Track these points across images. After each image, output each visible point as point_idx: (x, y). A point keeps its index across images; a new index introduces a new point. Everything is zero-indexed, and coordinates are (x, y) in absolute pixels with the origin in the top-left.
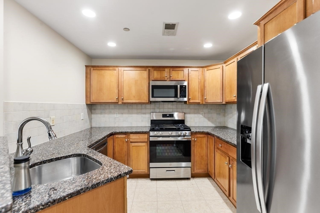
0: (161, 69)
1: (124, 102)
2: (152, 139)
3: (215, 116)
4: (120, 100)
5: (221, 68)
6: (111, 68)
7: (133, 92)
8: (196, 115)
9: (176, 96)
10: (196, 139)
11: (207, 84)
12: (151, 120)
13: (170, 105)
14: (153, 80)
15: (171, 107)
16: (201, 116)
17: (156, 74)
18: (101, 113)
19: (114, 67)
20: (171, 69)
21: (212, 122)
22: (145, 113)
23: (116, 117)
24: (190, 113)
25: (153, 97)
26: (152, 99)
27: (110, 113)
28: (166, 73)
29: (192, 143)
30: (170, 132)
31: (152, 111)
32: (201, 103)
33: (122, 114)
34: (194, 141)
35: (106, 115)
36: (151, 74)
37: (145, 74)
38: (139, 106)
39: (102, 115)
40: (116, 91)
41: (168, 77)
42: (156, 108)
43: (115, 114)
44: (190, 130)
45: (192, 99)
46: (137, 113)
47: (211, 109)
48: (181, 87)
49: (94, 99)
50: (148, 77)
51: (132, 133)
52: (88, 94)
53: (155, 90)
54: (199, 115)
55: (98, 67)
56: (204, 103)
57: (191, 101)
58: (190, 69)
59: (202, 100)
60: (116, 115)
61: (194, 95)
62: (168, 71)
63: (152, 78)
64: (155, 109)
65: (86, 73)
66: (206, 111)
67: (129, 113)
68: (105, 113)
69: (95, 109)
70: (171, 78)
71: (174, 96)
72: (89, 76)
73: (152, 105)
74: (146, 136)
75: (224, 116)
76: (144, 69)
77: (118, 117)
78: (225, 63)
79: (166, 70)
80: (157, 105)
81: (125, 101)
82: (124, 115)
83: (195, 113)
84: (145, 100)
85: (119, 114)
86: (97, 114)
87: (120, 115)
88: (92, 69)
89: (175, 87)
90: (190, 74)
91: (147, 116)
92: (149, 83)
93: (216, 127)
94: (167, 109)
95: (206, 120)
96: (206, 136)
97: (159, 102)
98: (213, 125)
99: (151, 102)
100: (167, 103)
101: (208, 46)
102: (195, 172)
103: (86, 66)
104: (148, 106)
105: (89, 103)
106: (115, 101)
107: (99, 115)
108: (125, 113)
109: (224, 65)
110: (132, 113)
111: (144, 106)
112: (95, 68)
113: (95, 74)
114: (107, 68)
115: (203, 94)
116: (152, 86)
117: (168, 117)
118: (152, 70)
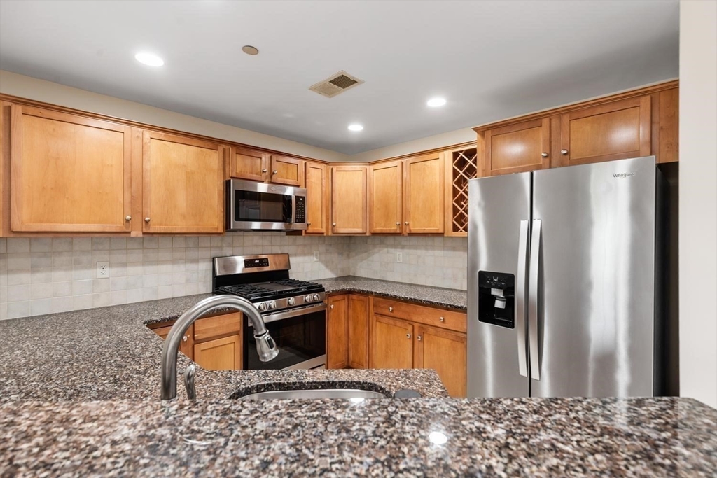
0: (254, 153)
1: (151, 231)
3: (335, 257)
4: (138, 224)
5: (364, 171)
6: (102, 123)
7: (182, 201)
8: (307, 258)
9: (287, 218)
10: (332, 306)
11: (337, 199)
12: (213, 277)
14: (234, 178)
15: (260, 242)
16: (315, 259)
17: (241, 165)
19: (116, 120)
20: (274, 158)
21: (332, 270)
23: (99, 275)
24: (296, 255)
27: (77, 265)
28: (263, 165)
29: (327, 316)
32: (325, 235)
33: (124, 265)
34: (329, 310)
35: (58, 275)
36: (228, 160)
37: (213, 158)
38: (180, 242)
39: (40, 276)
41: (268, 173)
42: (224, 245)
43: (95, 266)
44: (322, 290)
45: (313, 226)
46: (174, 261)
47: (330, 245)
48: (297, 198)
49: (24, 220)
50: (221, 168)
53: (241, 202)
54: (312, 257)
55: (47, 106)
56: (330, 234)
57: (310, 230)
58: (308, 164)
59: (328, 229)
60: (99, 270)
61: (316, 218)
62: (268, 159)
64: (221, 248)
66: (322, 248)
67: (145, 262)
68: (51, 267)
70: (274, 176)
71: (280, 218)
74: (237, 317)
75: (348, 257)
76: (211, 145)
77: (107, 276)
78: (371, 164)
79: (264, 156)
81: (153, 229)
82: (131, 270)
83: (304, 254)
84: (213, 228)
85: (111, 266)
87: (114, 270)
88: (18, 109)
89: (286, 200)
90: (308, 175)
91: (201, 267)
92: (227, 184)
93: (337, 279)
95: (323, 267)
96: (346, 296)
98: (334, 276)
101: (356, 129)
106: (117, 225)
107: (25, 277)
108: (134, 264)
109: (370, 168)
110: (158, 262)
111: (192, 240)
112: (31, 110)
115: (330, 217)
116: (237, 192)
117: (257, 265)
118: (232, 151)
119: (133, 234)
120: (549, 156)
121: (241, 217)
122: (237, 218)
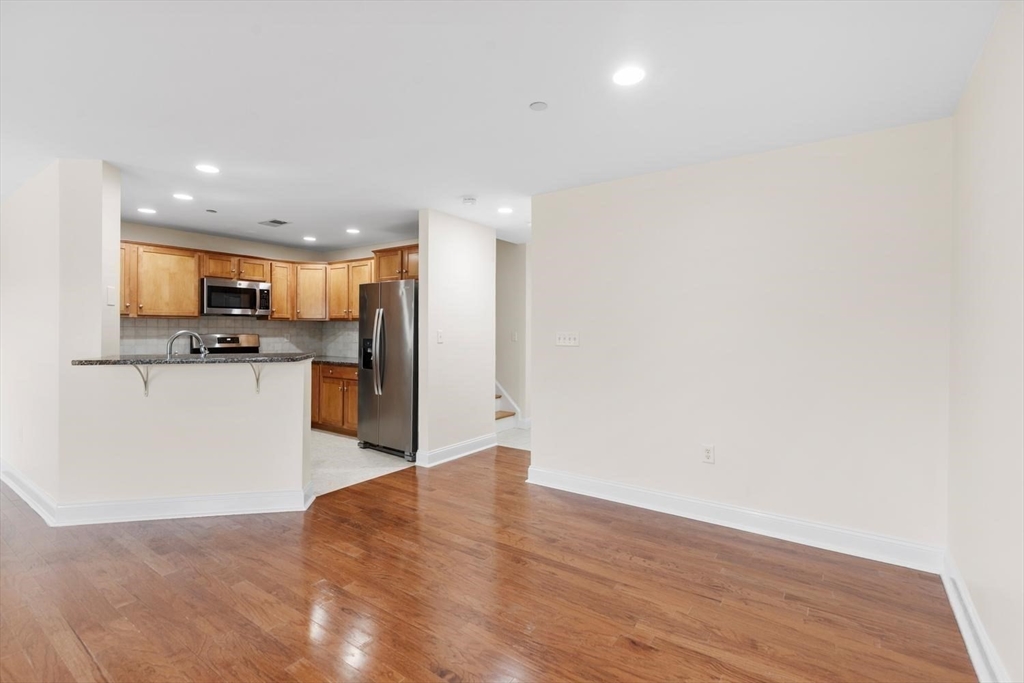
0: (224, 258)
1: (144, 314)
3: (307, 339)
4: (135, 308)
5: (324, 269)
7: (166, 293)
8: (277, 339)
9: (252, 306)
11: (301, 291)
13: (229, 321)
14: (207, 277)
15: (233, 325)
16: (286, 340)
17: (212, 267)
20: (242, 260)
21: (302, 349)
24: (266, 336)
26: (206, 310)
28: (232, 266)
32: (291, 320)
36: (203, 264)
37: (191, 263)
38: (164, 322)
40: (125, 291)
41: (236, 272)
42: (200, 326)
45: (278, 313)
47: (301, 329)
48: (262, 291)
50: (197, 269)
53: (213, 294)
54: (282, 338)
56: (295, 319)
57: (276, 315)
58: (274, 264)
59: (292, 315)
61: (280, 305)
62: (237, 262)
63: (205, 271)
64: (197, 328)
66: (293, 331)
70: (242, 275)
71: (248, 306)
73: (193, 322)
75: (321, 339)
76: (189, 253)
78: (330, 264)
79: (233, 260)
80: (203, 321)
81: (145, 312)
83: (275, 336)
84: (192, 311)
89: (251, 292)
90: (273, 272)
91: (184, 341)
92: (201, 281)
94: (225, 329)
95: (293, 347)
99: (203, 315)
100: (225, 317)
101: (310, 239)
104: (184, 322)
109: (329, 267)
110: (146, 337)
111: (173, 323)
115: (294, 305)
116: (209, 287)
117: (229, 342)
118: (206, 257)
119: (131, 316)
120: (401, 272)
121: (213, 304)
122: (209, 306)
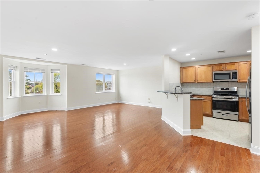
0: (220, 65)
2: (213, 99)
4: (196, 81)
6: (192, 67)
7: (203, 77)
10: (242, 101)
12: (214, 91)
13: (226, 83)
14: (215, 71)
17: (216, 68)
18: (186, 87)
19: (193, 66)
20: (227, 64)
22: (210, 88)
25: (214, 79)
26: (214, 80)
27: (191, 87)
28: (223, 67)
29: (240, 103)
30: (224, 96)
31: (214, 86)
33: (197, 87)
34: (241, 102)
35: (189, 88)
36: (213, 68)
37: (210, 68)
38: (207, 84)
39: (187, 88)
40: (194, 77)
41: (224, 68)
44: (238, 96)
45: (241, 80)
46: (205, 87)
48: (233, 73)
49: (184, 81)
50: (211, 70)
51: (203, 95)
52: (181, 79)
53: (216, 76)
55: (186, 67)
58: (240, 63)
60: (193, 88)
61: (243, 77)
62: (224, 65)
63: (214, 70)
64: (216, 85)
65: (181, 70)
67: (200, 87)
68: (188, 87)
69: (183, 85)
70: (227, 69)
71: (228, 78)
72: (182, 71)
73: (215, 83)
74: (210, 97)
79: (223, 65)
80: (218, 83)
81: (199, 82)
82: (198, 88)
84: (210, 81)
85: (195, 87)
86: (184, 87)
87: (196, 88)
88: (183, 68)
89: (229, 74)
90: (240, 66)
91: (211, 89)
92: (212, 73)
94: (225, 85)
97: (219, 81)
99: (213, 82)
100: (225, 82)
102: (242, 118)
103: (180, 67)
104: (212, 84)
105: (182, 83)
106: (194, 81)
107: (185, 88)
108: (199, 87)
110: (202, 87)
111: (209, 84)
112: (184, 68)
113: (184, 70)
114: (190, 67)
116: (214, 74)
117: (225, 89)
119: (196, 82)
121: (215, 79)
